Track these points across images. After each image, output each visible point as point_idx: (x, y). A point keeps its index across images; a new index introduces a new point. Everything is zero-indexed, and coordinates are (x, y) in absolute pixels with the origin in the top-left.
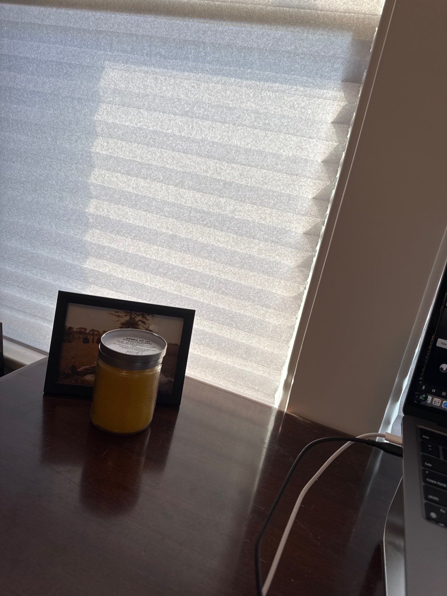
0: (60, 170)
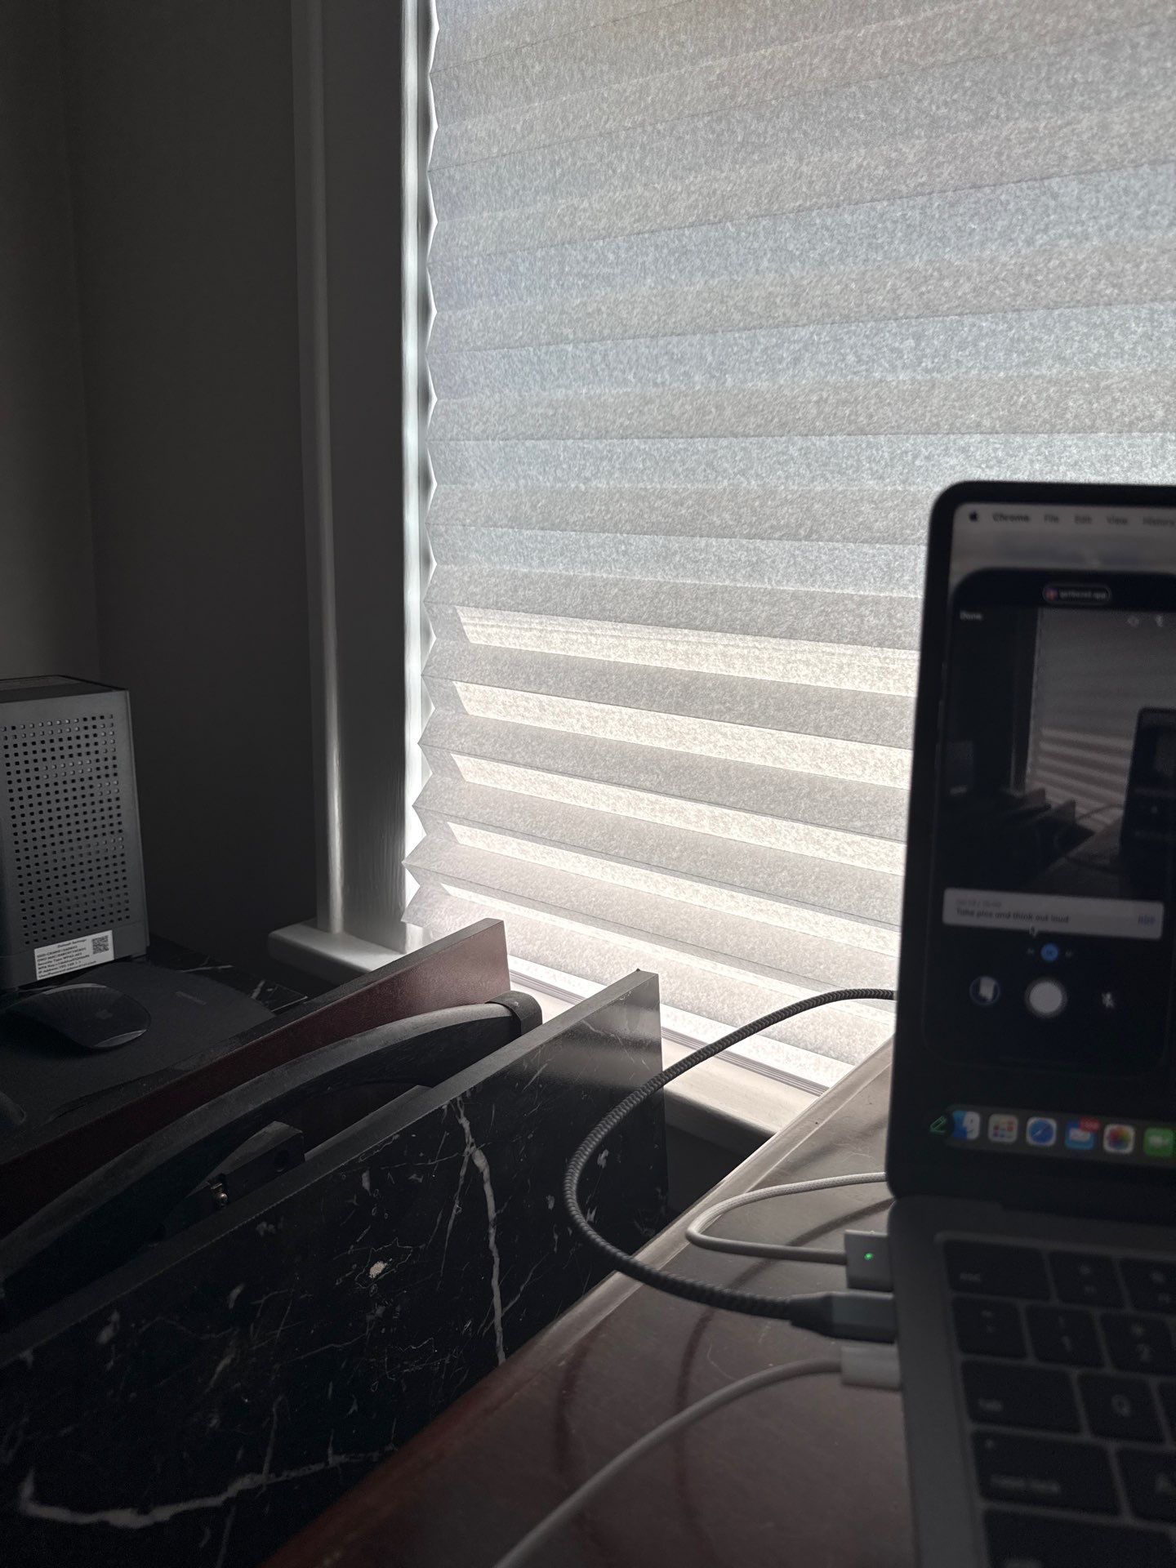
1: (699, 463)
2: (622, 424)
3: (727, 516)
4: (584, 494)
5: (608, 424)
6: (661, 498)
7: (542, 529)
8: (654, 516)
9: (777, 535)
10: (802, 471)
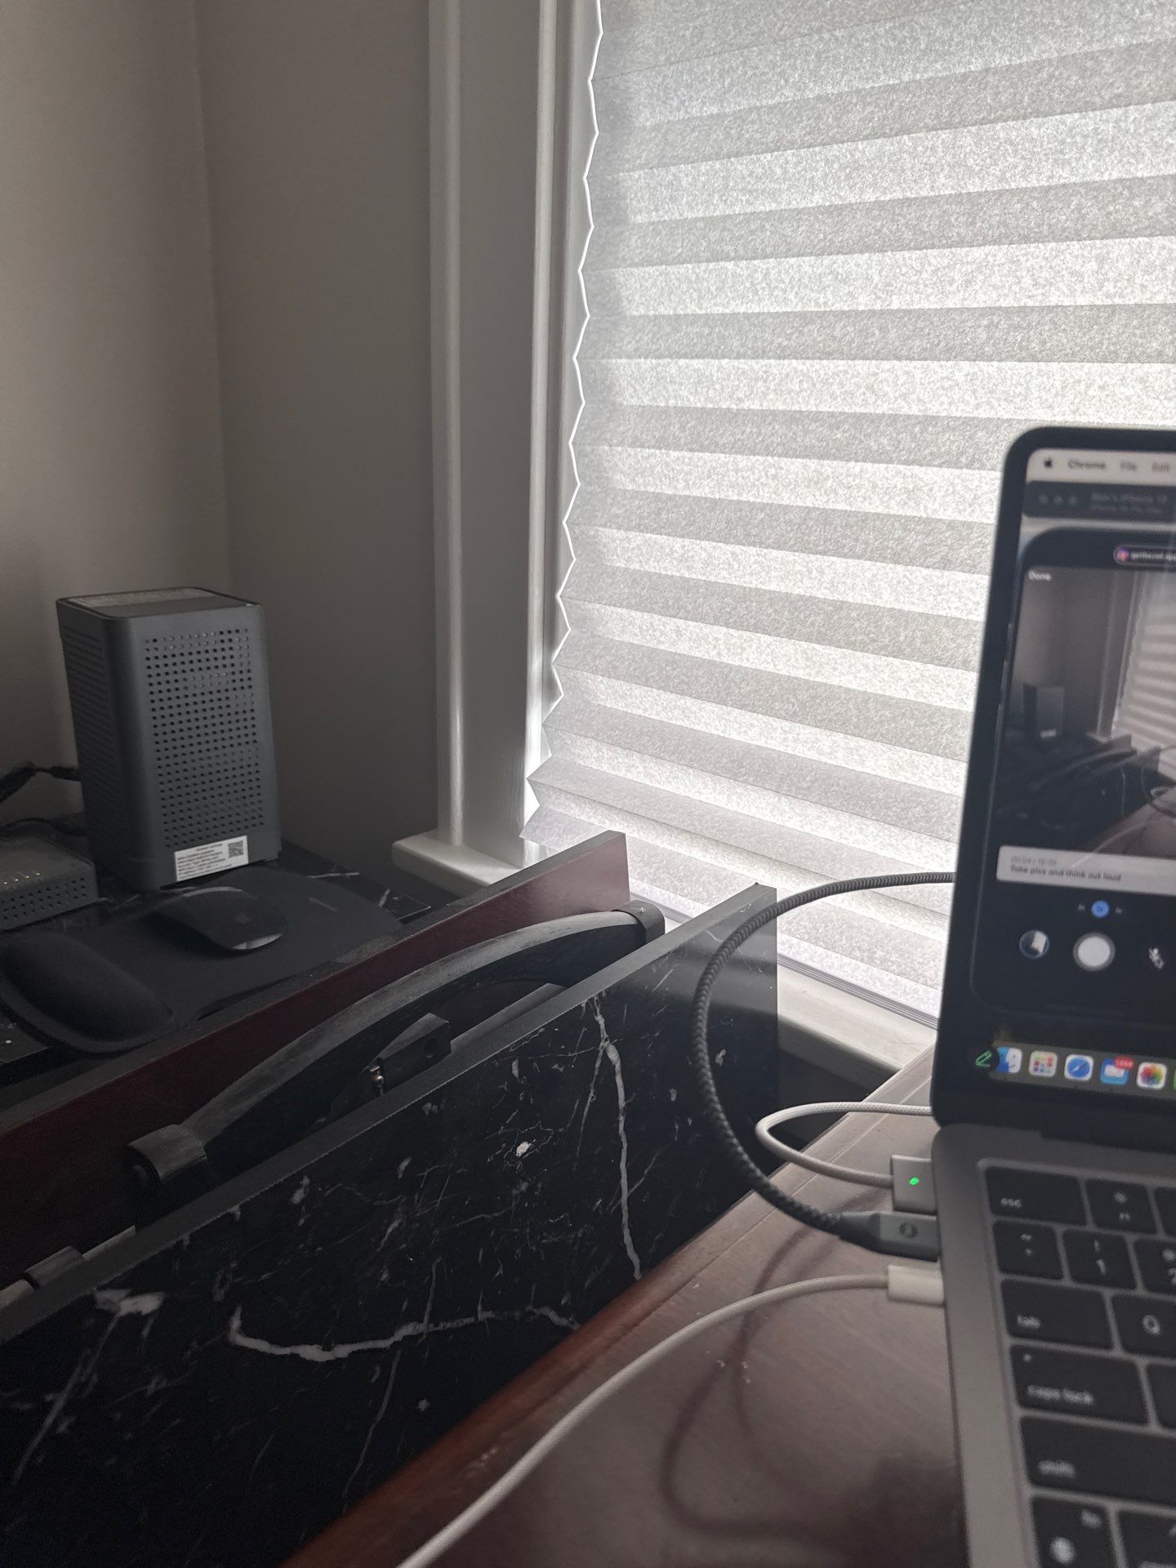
0: (904, 397)
1: (858, 386)
2: (780, 344)
3: (885, 441)
4: (736, 415)
5: (766, 344)
6: (816, 422)
7: (691, 450)
8: (808, 440)
9: (938, 462)
10: (966, 397)
